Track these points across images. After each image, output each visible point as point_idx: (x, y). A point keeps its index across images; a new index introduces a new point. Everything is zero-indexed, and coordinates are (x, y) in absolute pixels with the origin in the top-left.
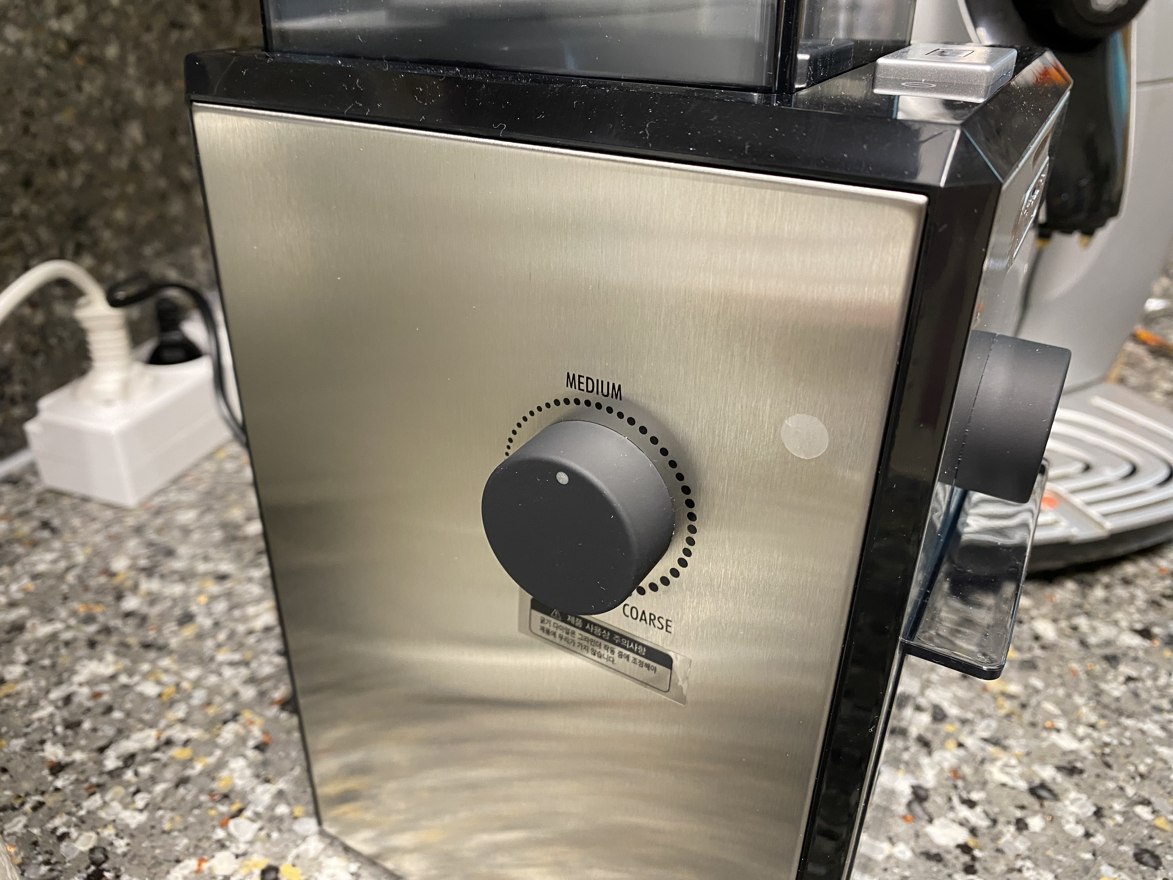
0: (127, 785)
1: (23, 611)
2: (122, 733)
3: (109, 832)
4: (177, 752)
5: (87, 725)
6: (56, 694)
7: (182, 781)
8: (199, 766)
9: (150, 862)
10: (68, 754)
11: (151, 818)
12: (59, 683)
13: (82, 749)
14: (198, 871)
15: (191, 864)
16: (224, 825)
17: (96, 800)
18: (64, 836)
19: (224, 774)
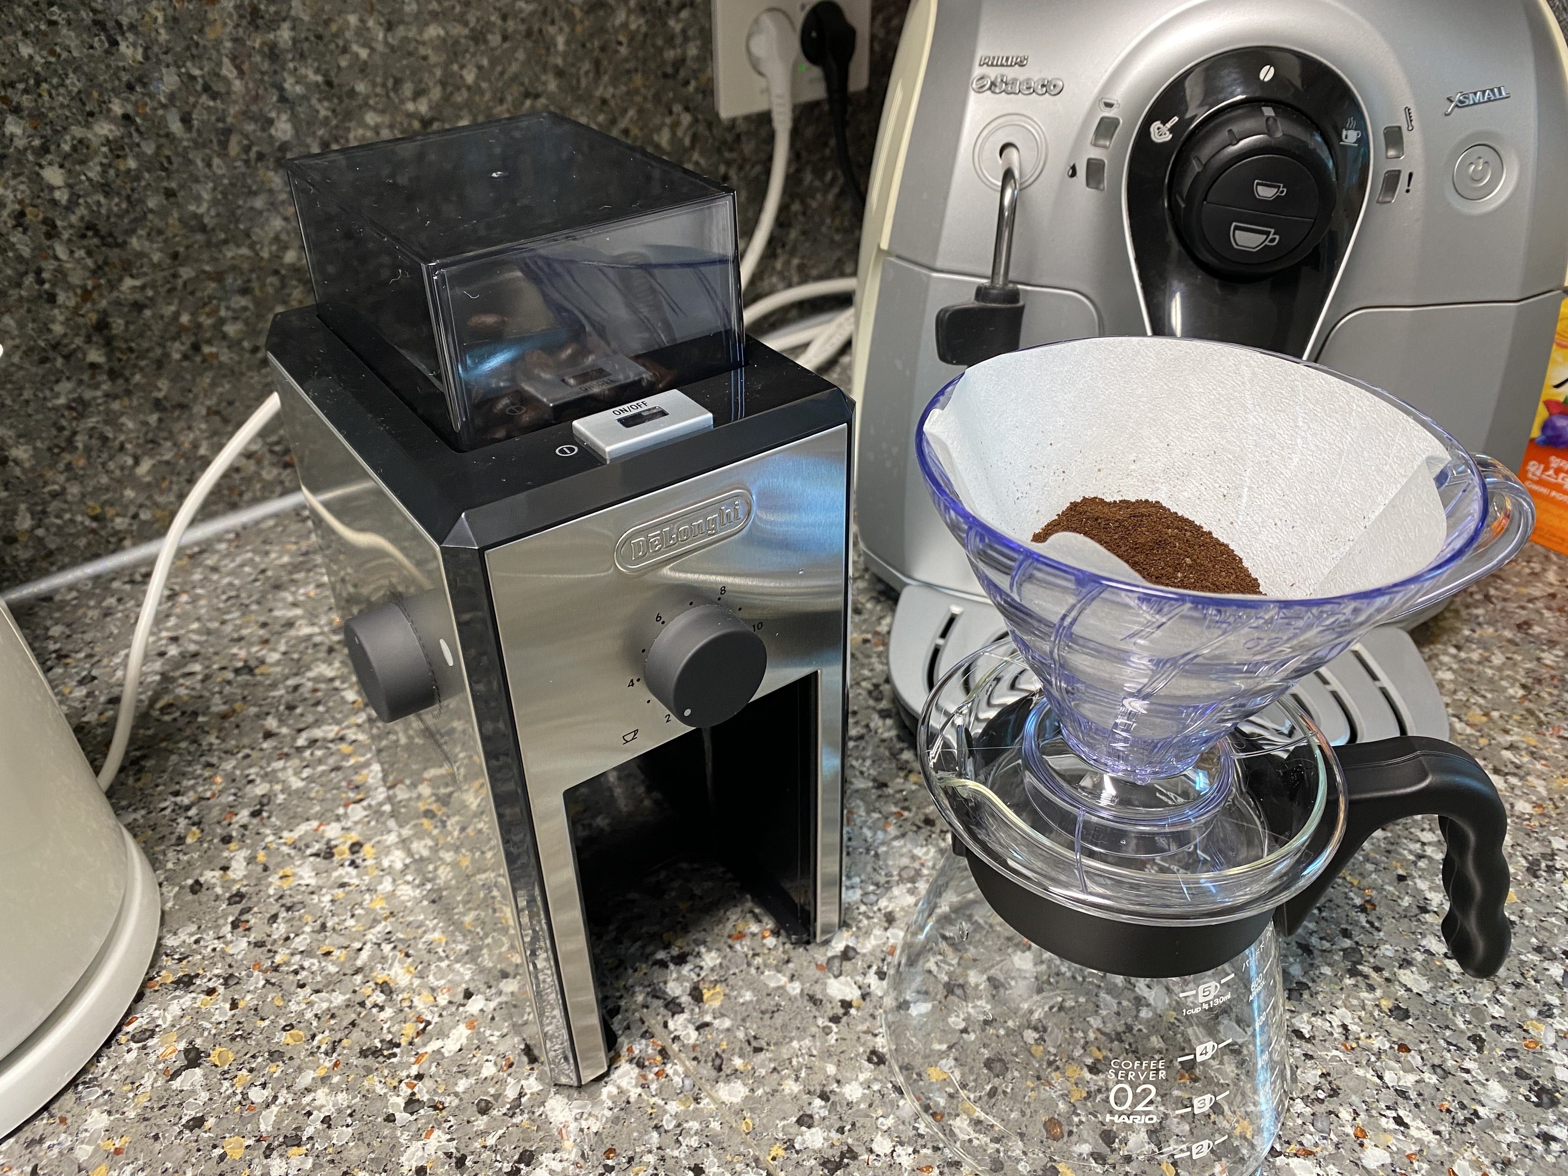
0: (303, 759)
1: (299, 612)
2: (317, 723)
3: (278, 787)
4: (344, 747)
5: (299, 711)
6: (291, 682)
7: (337, 769)
8: (352, 761)
9: (291, 814)
10: (279, 727)
11: (306, 787)
12: (296, 674)
13: (288, 726)
14: (316, 830)
15: (315, 824)
16: (346, 806)
17: (280, 764)
18: (251, 782)
19: (365, 772)
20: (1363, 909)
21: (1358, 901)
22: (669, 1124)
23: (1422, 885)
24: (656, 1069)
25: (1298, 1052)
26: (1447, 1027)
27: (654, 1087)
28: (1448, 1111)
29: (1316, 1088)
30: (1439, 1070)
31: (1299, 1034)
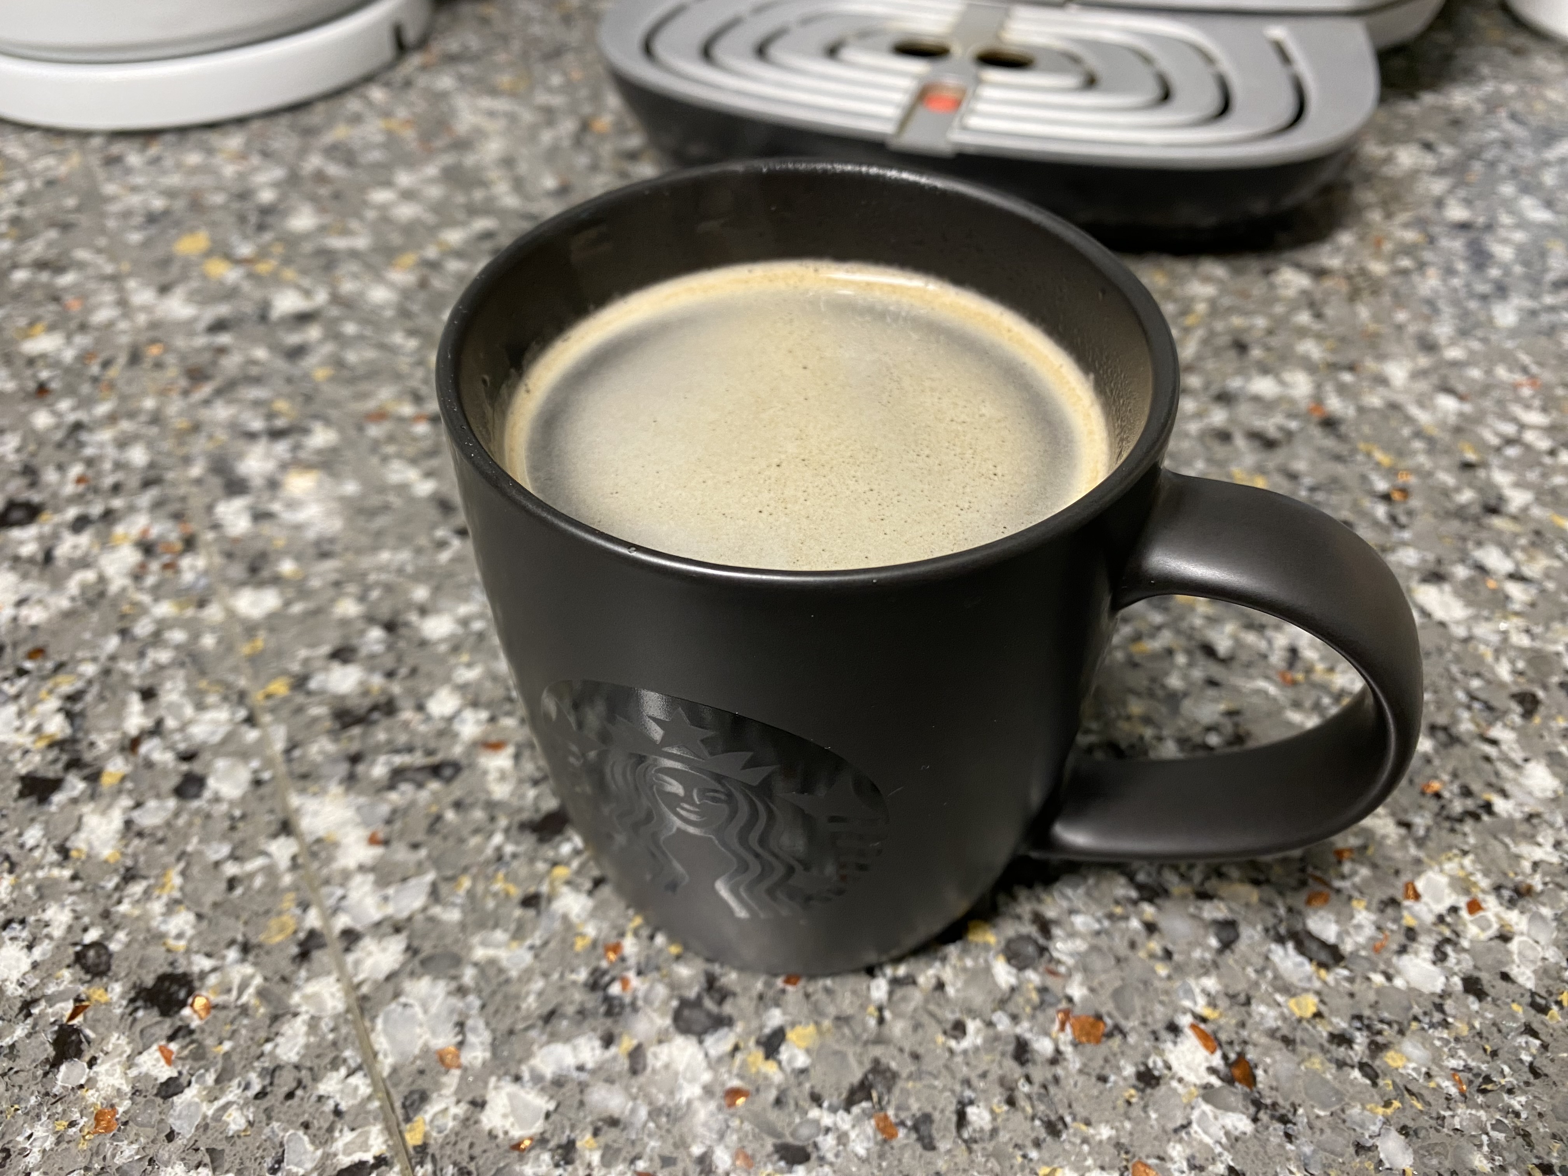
20: (1386, 498)
21: (1382, 486)
22: (143, 628)
23: (1502, 479)
24: (166, 558)
25: (1197, 674)
26: (1478, 675)
27: (150, 580)
28: (1438, 796)
29: (1209, 729)
30: (1441, 735)
31: (1209, 651)
